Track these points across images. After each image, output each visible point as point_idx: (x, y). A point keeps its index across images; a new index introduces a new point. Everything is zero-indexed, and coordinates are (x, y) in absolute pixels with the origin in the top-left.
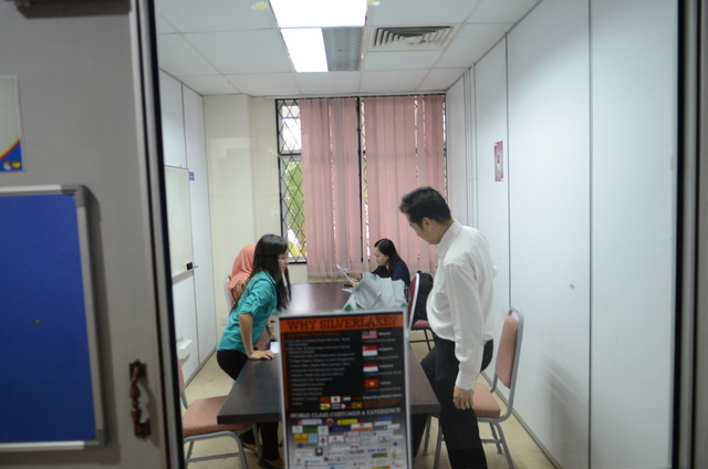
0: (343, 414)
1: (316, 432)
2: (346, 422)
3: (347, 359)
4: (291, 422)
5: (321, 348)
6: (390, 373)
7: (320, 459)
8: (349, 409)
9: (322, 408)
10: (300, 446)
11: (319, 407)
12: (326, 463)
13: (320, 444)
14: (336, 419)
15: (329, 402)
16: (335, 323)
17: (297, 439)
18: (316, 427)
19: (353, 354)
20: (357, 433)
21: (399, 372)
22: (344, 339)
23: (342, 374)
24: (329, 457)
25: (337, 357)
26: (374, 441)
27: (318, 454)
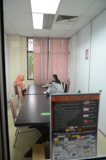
0: (74, 133)
1: (64, 140)
2: (75, 136)
3: (77, 112)
4: (54, 137)
5: (67, 108)
6: (93, 117)
7: (64, 150)
8: (77, 131)
9: (66, 131)
10: (57, 145)
11: (65, 130)
12: (67, 152)
13: (65, 145)
14: (71, 135)
15: (69, 129)
16: (74, 98)
17: (56, 143)
18: (63, 138)
19: (80, 110)
20: (79, 140)
21: (96, 117)
22: (77, 104)
23: (75, 118)
24: (68, 149)
25: (74, 111)
26: (85, 143)
27: (63, 148)
